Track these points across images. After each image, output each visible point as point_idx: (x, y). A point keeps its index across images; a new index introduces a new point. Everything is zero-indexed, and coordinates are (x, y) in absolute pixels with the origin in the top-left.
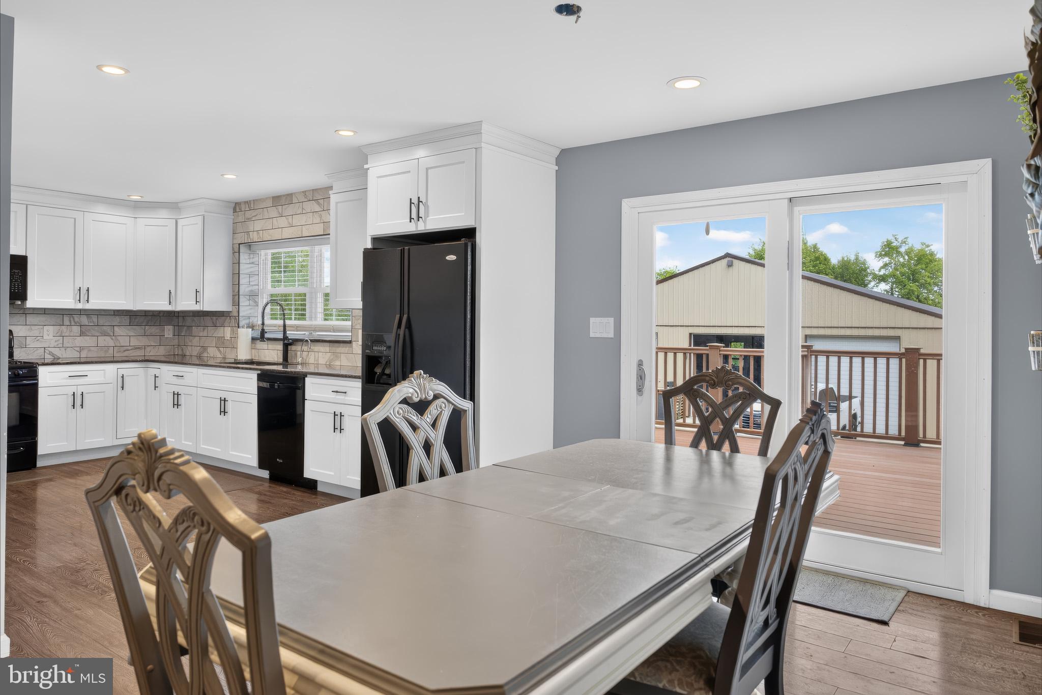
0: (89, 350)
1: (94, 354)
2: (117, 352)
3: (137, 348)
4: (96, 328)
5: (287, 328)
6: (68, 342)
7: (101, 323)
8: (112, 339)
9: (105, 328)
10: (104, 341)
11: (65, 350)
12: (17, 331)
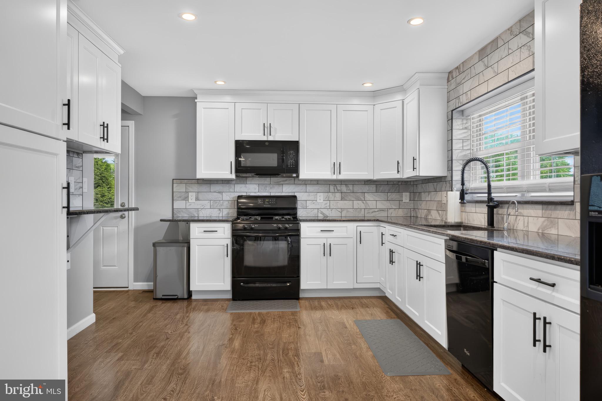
0: (348, 211)
1: (351, 214)
2: (368, 213)
3: (382, 210)
4: (351, 194)
5: (492, 191)
6: (333, 204)
7: (355, 190)
8: (363, 203)
9: (358, 194)
10: (358, 204)
11: (331, 210)
12: (301, 196)
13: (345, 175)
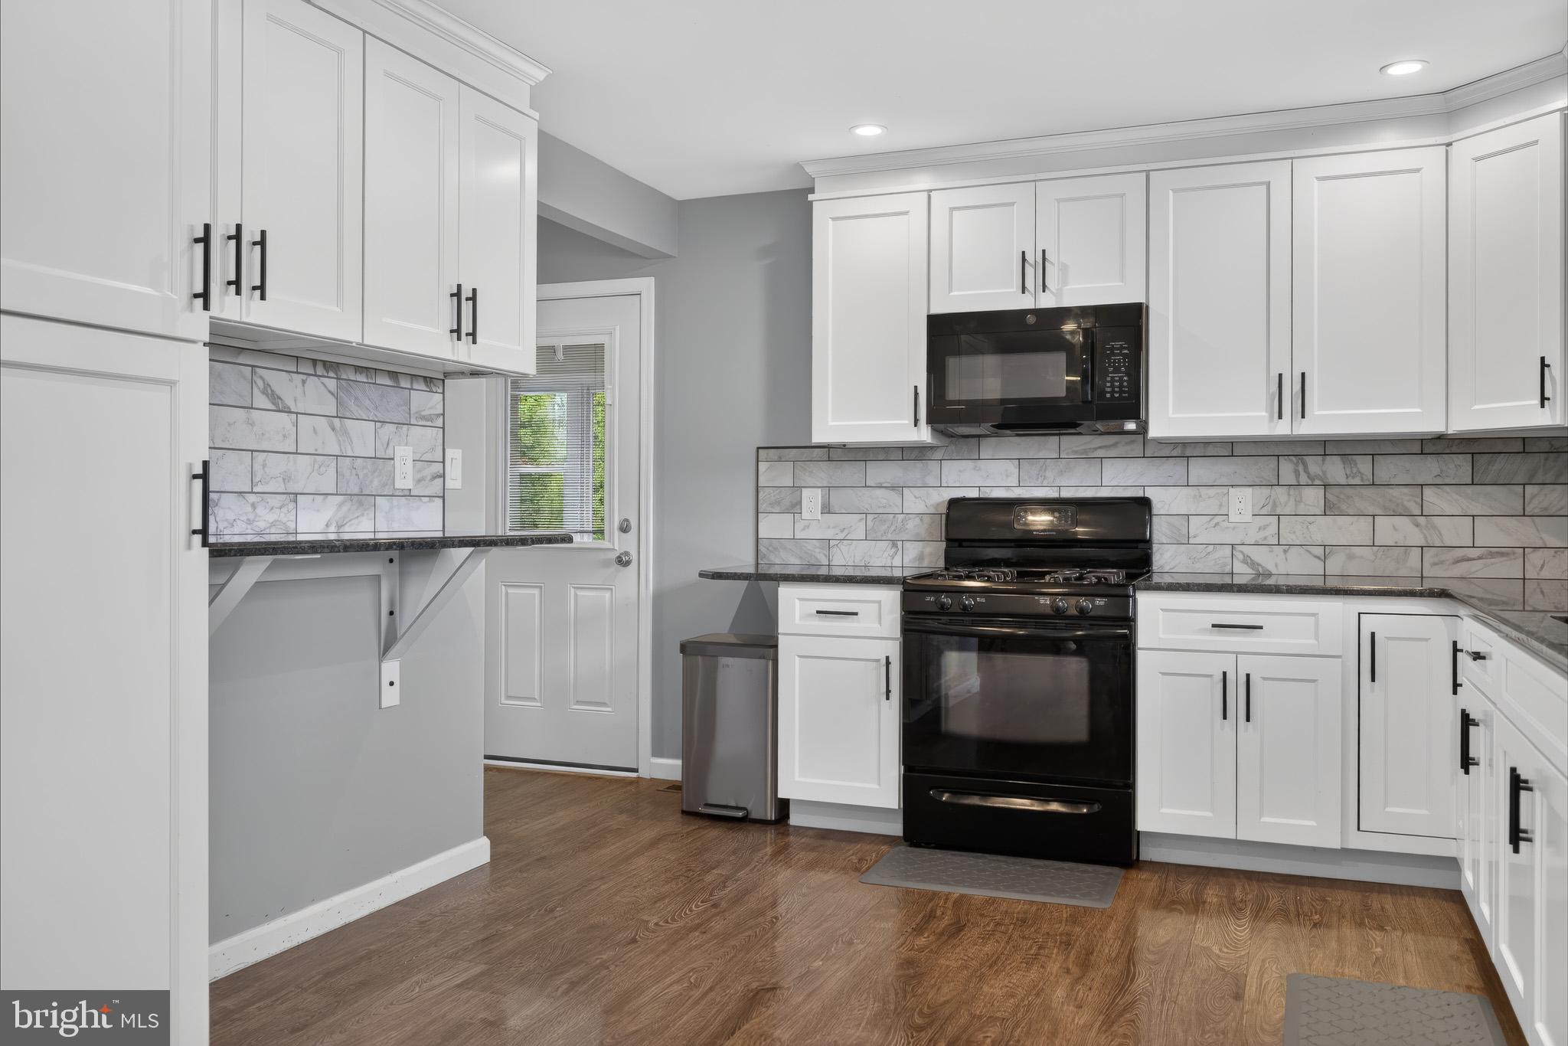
0: (1351, 557)
1: (1360, 566)
2: (1435, 564)
3: (1497, 554)
4: (1368, 492)
6: (1292, 530)
7: (1383, 475)
8: (1417, 525)
9: (1394, 492)
10: (1394, 530)
11: (1285, 551)
12: (1162, 501)
13: (1322, 422)
